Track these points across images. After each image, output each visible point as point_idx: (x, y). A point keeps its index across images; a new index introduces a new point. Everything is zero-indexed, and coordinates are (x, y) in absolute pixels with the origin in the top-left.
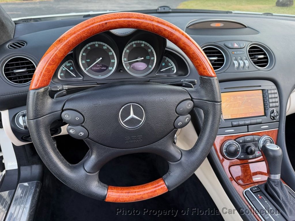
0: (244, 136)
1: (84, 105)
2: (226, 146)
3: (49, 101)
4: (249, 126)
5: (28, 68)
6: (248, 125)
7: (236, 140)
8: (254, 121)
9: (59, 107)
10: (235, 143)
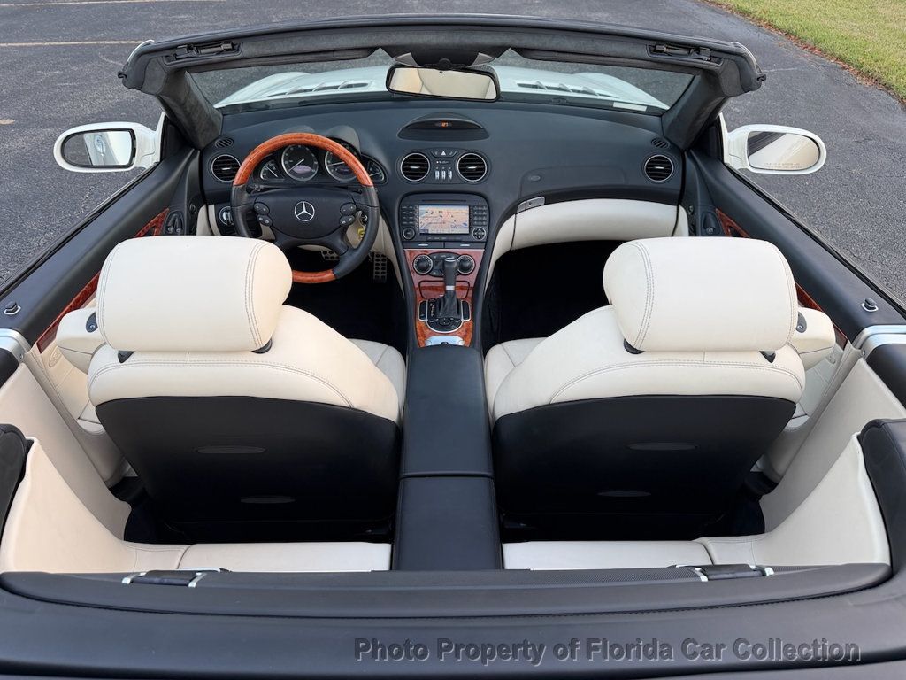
1: (269, 200)
3: (246, 195)
4: (446, 243)
5: (233, 166)
6: (444, 241)
8: (451, 238)
9: (253, 200)
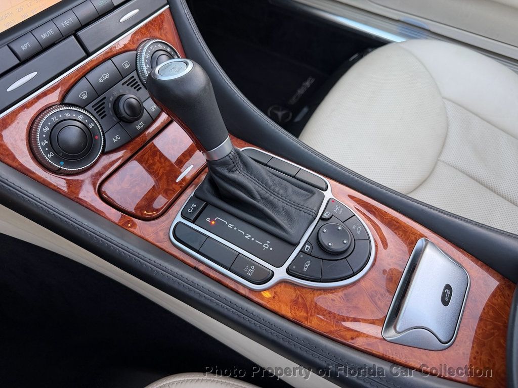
0: (84, 76)
2: (42, 140)
4: (80, 33)
6: (74, 33)
7: (66, 101)
8: (84, 9)
10: (67, 115)
